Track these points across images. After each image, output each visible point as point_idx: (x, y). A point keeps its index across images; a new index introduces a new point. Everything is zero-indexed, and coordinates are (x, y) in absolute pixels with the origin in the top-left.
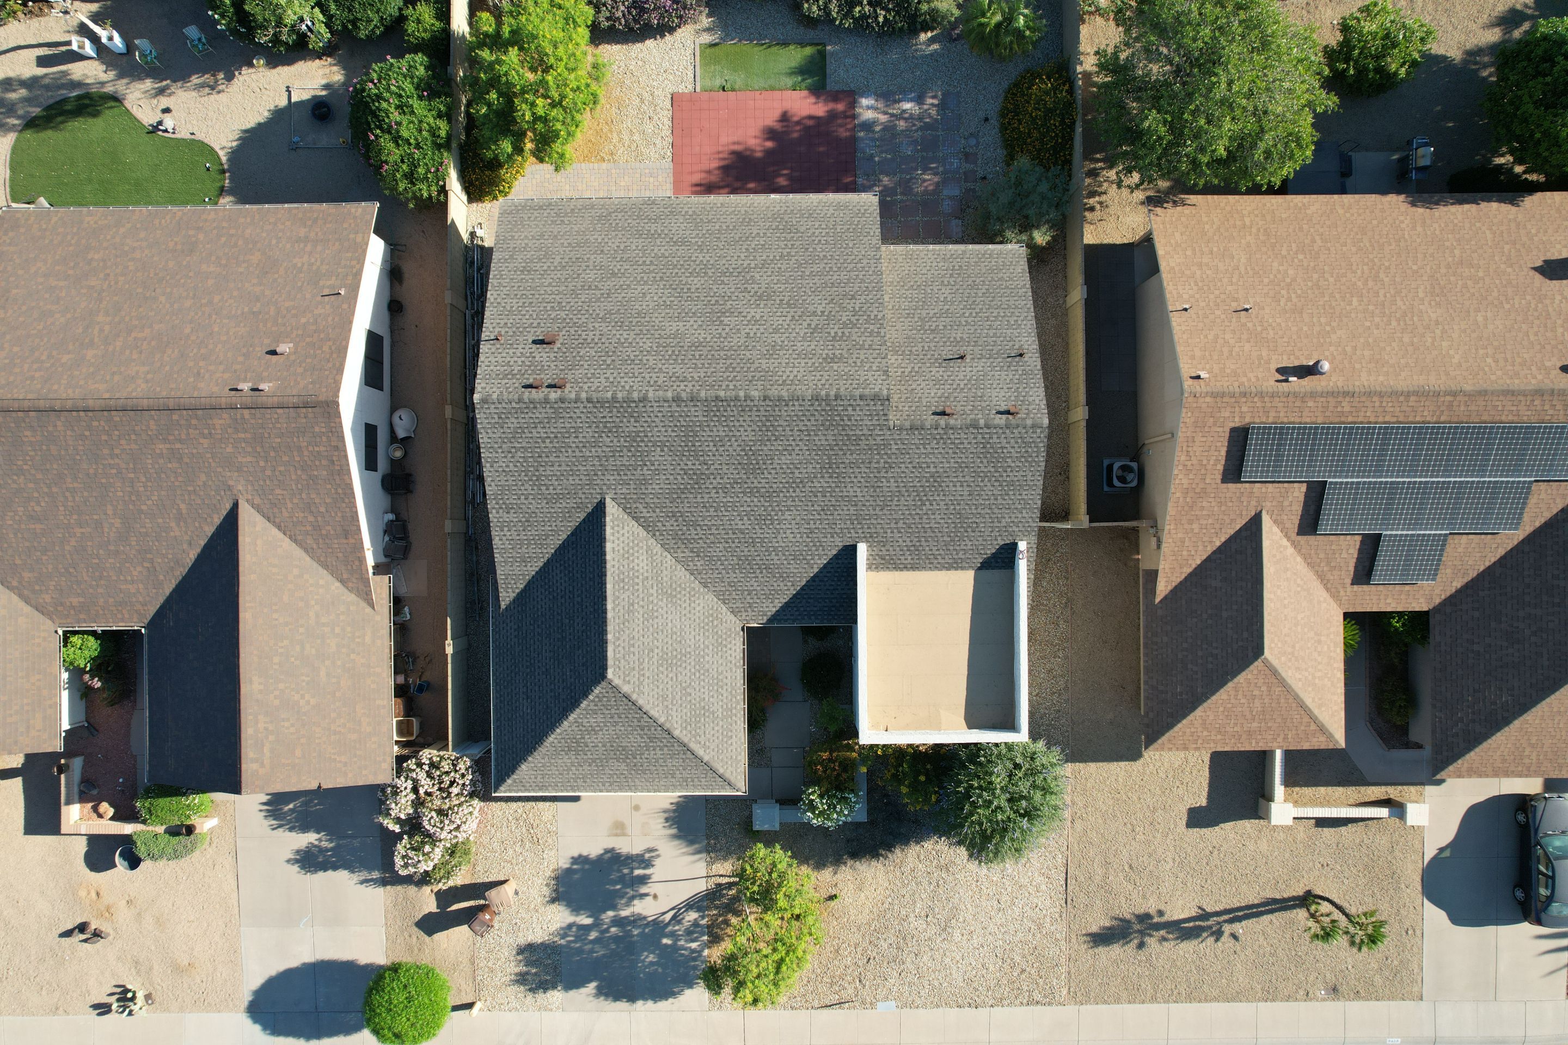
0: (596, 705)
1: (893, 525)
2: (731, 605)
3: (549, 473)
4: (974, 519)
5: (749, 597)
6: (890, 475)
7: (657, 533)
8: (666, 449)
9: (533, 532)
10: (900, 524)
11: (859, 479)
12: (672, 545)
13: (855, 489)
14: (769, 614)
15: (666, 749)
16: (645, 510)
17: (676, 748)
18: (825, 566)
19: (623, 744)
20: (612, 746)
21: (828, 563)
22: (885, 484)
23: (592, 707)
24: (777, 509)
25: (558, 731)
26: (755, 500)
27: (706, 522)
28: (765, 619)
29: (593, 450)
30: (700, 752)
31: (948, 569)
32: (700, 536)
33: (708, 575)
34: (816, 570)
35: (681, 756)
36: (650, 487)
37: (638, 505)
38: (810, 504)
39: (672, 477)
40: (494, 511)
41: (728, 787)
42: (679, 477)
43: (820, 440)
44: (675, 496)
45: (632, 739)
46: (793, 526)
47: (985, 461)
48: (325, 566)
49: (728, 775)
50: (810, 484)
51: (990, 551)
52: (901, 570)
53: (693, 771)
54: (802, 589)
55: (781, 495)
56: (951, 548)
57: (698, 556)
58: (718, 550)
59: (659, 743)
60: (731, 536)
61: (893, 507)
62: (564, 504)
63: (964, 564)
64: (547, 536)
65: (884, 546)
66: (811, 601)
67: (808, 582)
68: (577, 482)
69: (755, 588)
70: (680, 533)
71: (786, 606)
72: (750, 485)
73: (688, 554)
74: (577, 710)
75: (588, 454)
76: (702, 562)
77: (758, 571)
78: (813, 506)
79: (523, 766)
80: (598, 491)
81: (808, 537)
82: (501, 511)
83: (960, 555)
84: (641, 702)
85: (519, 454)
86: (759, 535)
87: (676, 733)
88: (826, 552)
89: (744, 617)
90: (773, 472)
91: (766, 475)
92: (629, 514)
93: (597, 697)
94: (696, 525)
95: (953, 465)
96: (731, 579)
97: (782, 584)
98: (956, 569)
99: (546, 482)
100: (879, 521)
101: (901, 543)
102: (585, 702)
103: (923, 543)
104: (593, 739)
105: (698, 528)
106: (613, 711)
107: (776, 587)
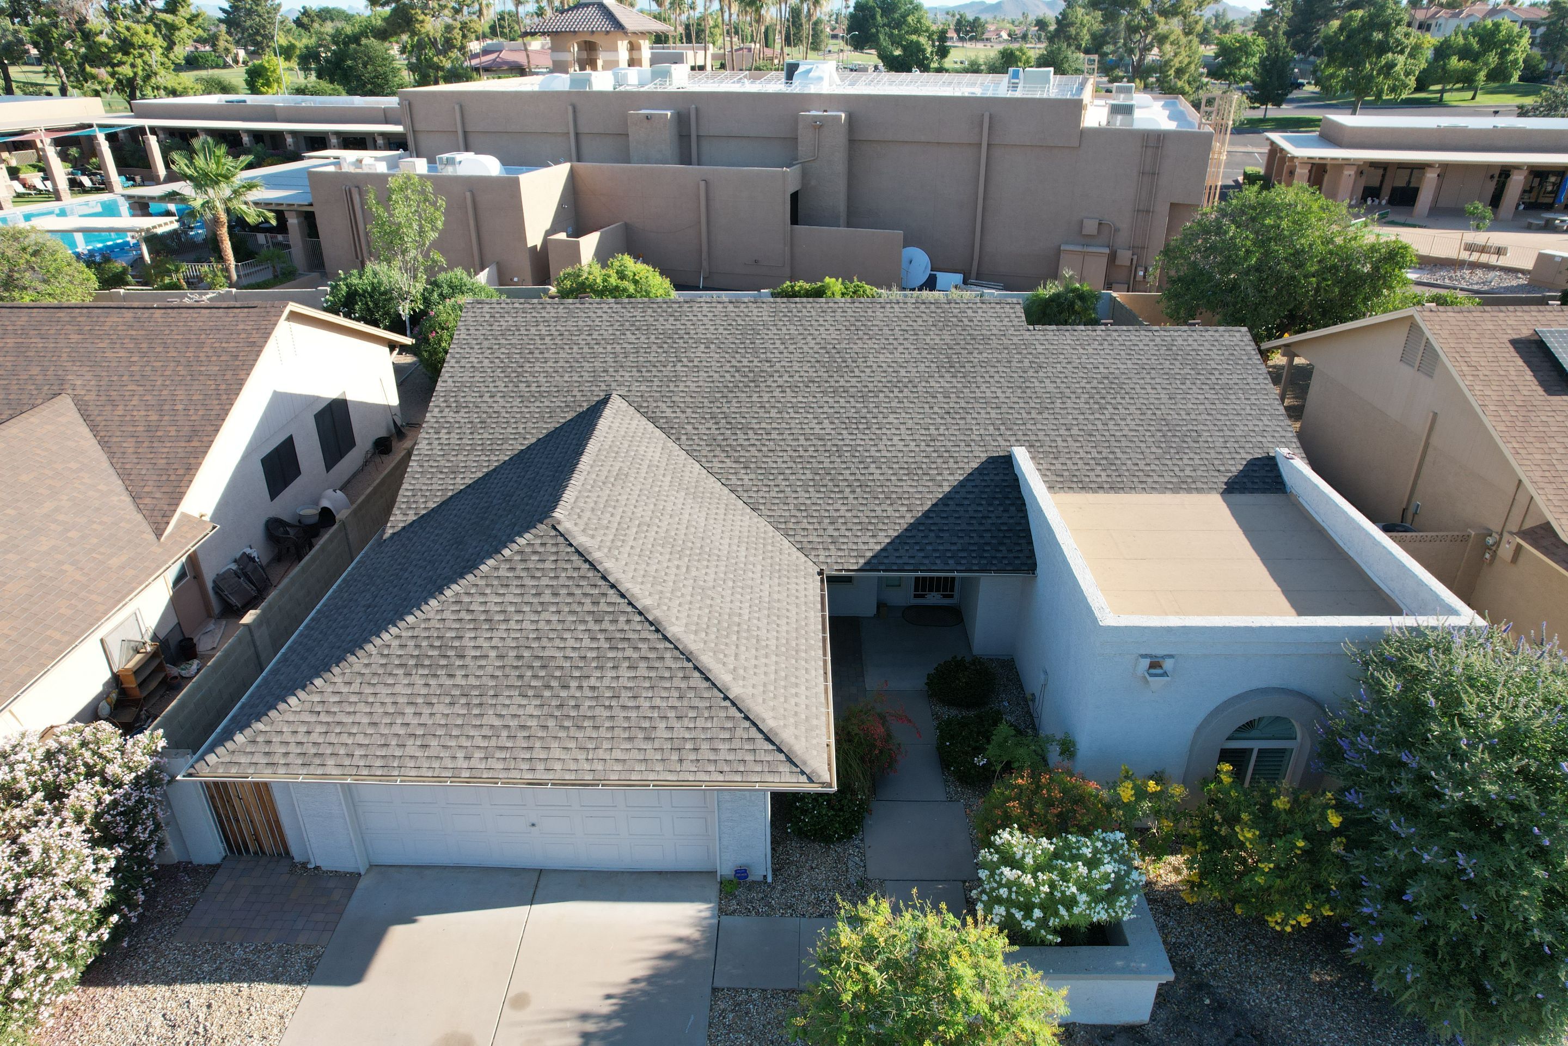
0: (512, 569)
1: (1062, 432)
2: (798, 538)
3: (537, 369)
4: (1190, 427)
5: (831, 527)
6: (1041, 374)
7: (684, 437)
8: (713, 346)
9: (486, 436)
10: (1075, 431)
11: (997, 378)
12: (704, 453)
13: (993, 389)
14: (869, 554)
15: (643, 664)
16: (669, 410)
17: (669, 663)
18: (962, 484)
19: (547, 653)
20: (519, 657)
21: (966, 480)
22: (1037, 384)
23: (502, 573)
24: (875, 410)
25: (410, 619)
26: (842, 400)
27: (763, 425)
28: (862, 561)
29: (609, 347)
30: (722, 676)
31: (1176, 489)
32: (752, 442)
33: (761, 494)
34: (947, 489)
35: (677, 682)
36: (682, 384)
37: (660, 404)
38: (926, 406)
39: (716, 375)
40: (437, 410)
41: (785, 768)
42: (727, 375)
43: (933, 338)
44: (719, 395)
45: (571, 643)
46: (903, 431)
47: (1177, 363)
48: (124, 475)
49: (788, 736)
50: (924, 384)
51: (1236, 467)
52: (1094, 491)
53: (700, 723)
54: (926, 515)
55: (881, 395)
56: (1169, 462)
57: (746, 468)
58: (780, 460)
59: (629, 653)
60: (803, 442)
61: (1057, 411)
62: (547, 404)
63: (1199, 485)
64: (505, 440)
65: (1056, 458)
66: (946, 535)
67: (933, 505)
68: (575, 379)
69: (842, 513)
70: (720, 437)
71: (898, 543)
72: (833, 384)
73: (729, 463)
74: (470, 577)
75: (601, 350)
76: (753, 476)
77: (848, 490)
78: (931, 408)
79: (292, 700)
80: (604, 388)
81: (928, 446)
82: (447, 410)
83: (1187, 473)
84: (608, 565)
85: (503, 350)
86: (847, 442)
87: (674, 629)
88: (961, 465)
89: (822, 559)
90: (868, 370)
91: (857, 373)
92: (642, 414)
93: (521, 552)
94: (745, 428)
95: (1130, 366)
96: (801, 501)
97: (889, 509)
98: (1189, 490)
99: (531, 379)
100: (1039, 426)
101: (1082, 455)
102: (491, 562)
103: (1119, 455)
104: (480, 642)
105: (750, 432)
106: (545, 581)
107: (879, 513)
